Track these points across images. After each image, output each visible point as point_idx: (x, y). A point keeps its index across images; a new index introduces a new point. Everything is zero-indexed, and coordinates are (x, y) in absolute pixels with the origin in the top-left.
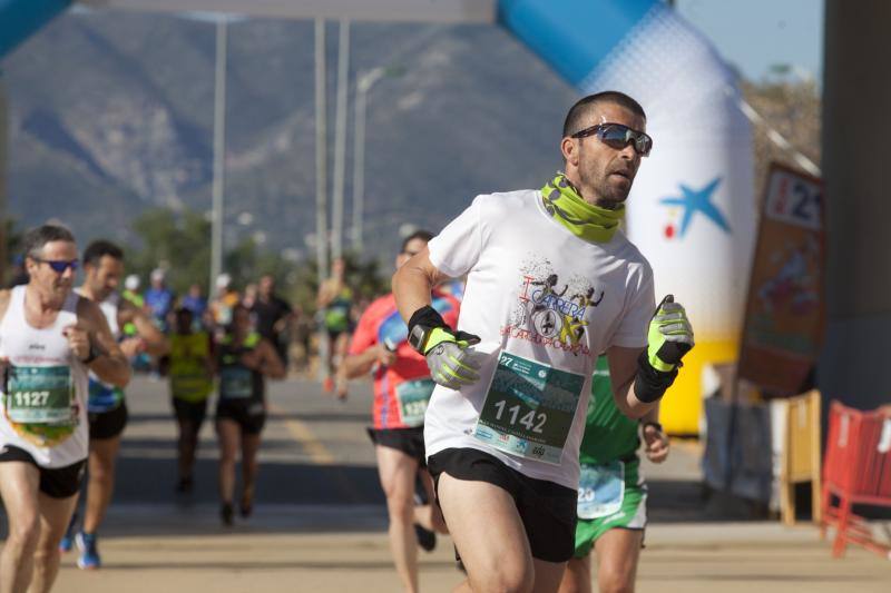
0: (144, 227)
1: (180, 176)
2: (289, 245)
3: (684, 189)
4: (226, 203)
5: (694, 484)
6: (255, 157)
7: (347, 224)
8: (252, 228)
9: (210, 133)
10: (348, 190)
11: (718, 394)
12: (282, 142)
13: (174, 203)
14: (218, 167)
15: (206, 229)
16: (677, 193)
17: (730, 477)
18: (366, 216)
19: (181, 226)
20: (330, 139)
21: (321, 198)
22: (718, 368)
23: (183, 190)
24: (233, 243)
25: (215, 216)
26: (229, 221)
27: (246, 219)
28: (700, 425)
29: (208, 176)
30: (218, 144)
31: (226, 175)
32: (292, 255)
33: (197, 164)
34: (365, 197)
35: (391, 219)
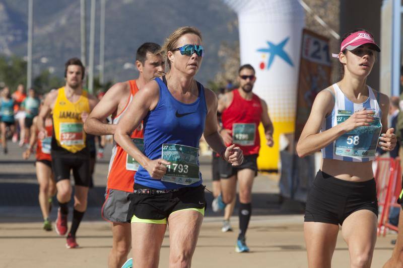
1: (11, 38)
3: (270, 44)
4: (34, 52)
5: (275, 195)
6: (49, 28)
7: (96, 63)
8: (48, 65)
9: (26, 17)
10: (97, 45)
11: (287, 149)
12: (63, 21)
13: (7, 52)
14: (30, 34)
15: (24, 65)
16: (266, 46)
17: (293, 191)
18: (106, 59)
19: (10, 64)
20: (87, 19)
21: (83, 49)
22: (287, 135)
23: (12, 45)
24: (38, 72)
25: (28, 59)
26: (36, 61)
27: (44, 60)
28: (278, 165)
29: (25, 38)
30: (30, 22)
31: (33, 38)
33: (19, 32)
34: (105, 48)
35: (120, 60)
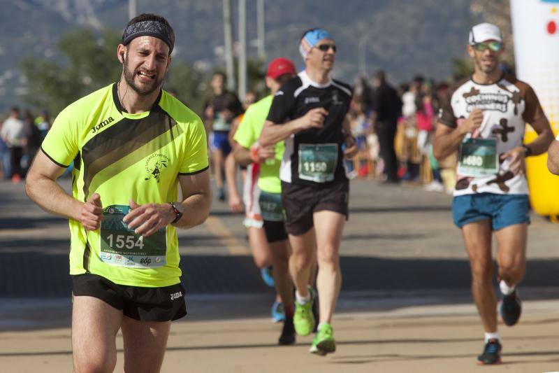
0: (67, 46)
2: (200, 57)
7: (251, 36)
13: (94, 23)
18: (267, 27)
19: (100, 43)
23: (101, 11)
32: (202, 66)
35: (293, 29)
